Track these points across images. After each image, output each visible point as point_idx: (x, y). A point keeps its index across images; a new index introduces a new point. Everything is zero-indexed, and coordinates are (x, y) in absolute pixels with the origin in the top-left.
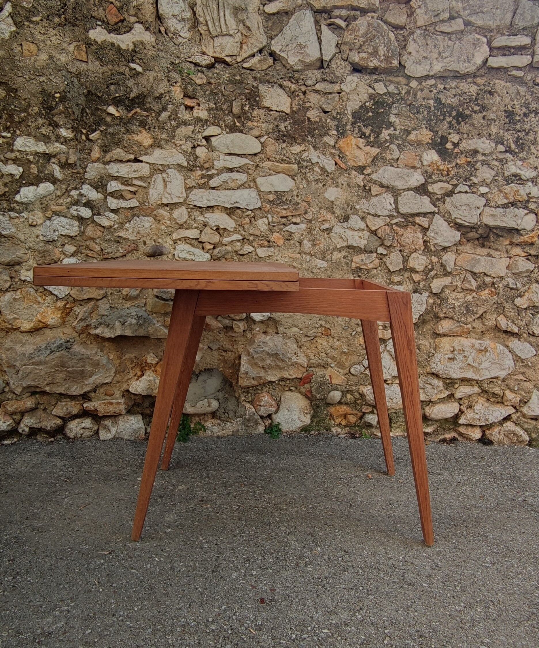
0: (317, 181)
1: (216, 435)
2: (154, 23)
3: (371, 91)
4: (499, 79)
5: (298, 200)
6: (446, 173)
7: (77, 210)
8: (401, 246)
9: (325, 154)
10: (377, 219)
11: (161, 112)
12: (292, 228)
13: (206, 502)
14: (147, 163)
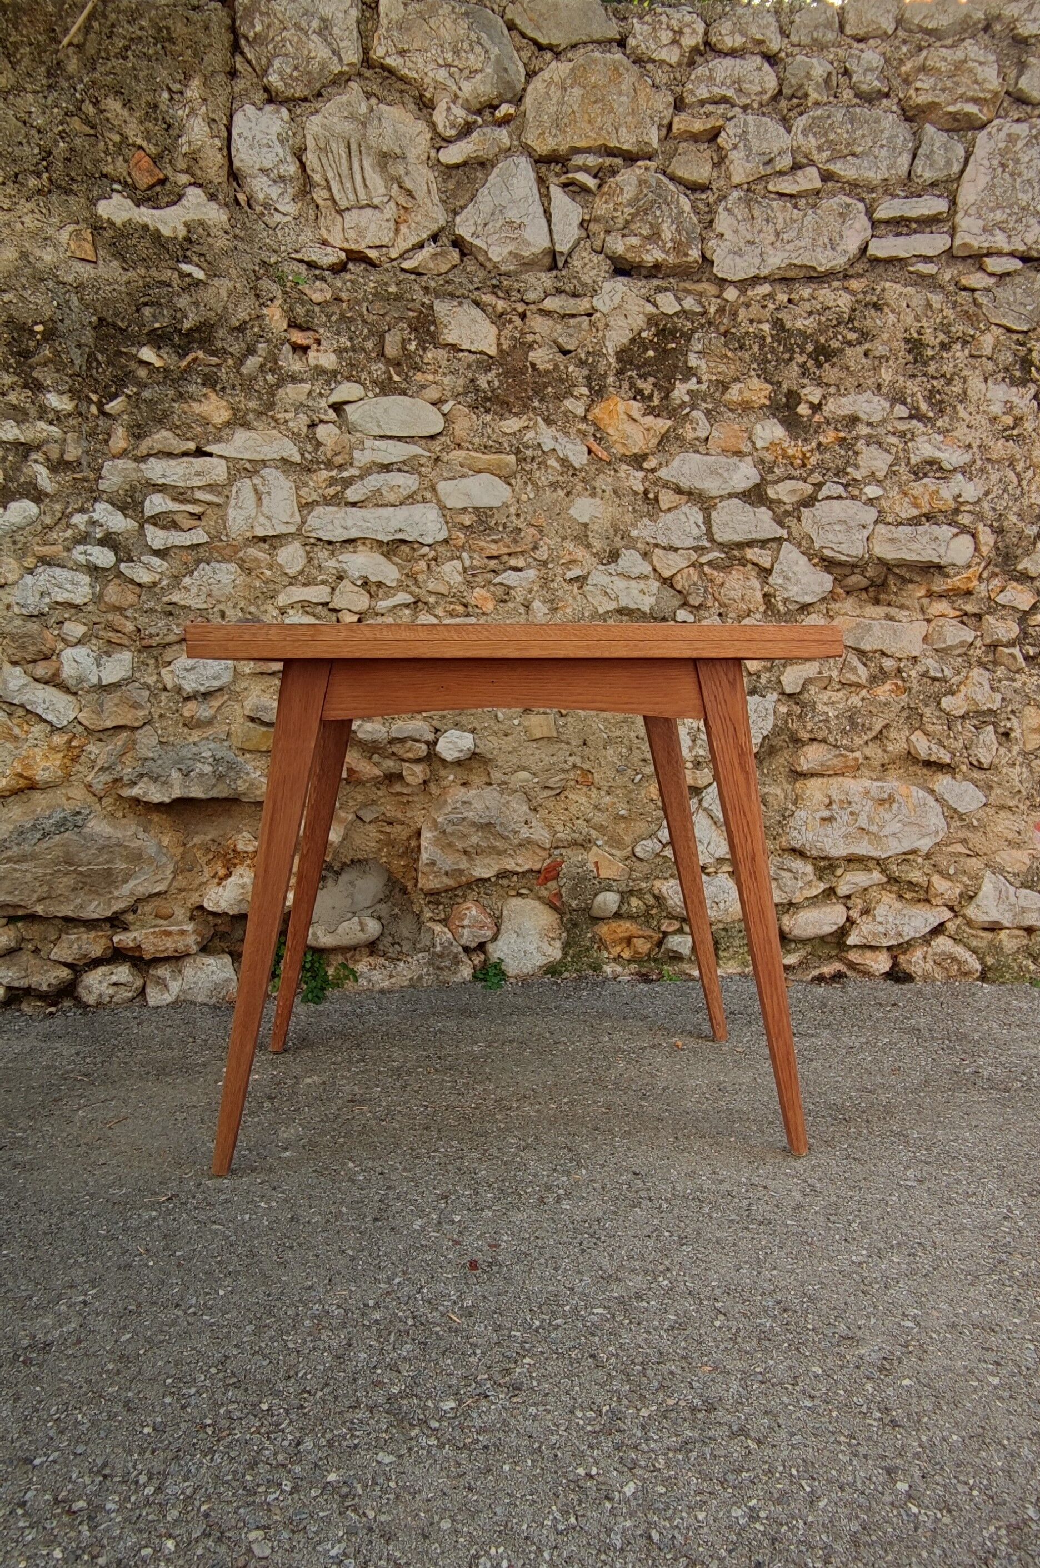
0: (554, 485)
1: (377, 987)
2: (225, 185)
3: (650, 308)
4: (891, 281)
5: (519, 523)
6: (799, 461)
7: (85, 553)
8: (722, 605)
9: (567, 434)
10: (672, 555)
11: (245, 356)
12: (509, 578)
13: (361, 1103)
14: (221, 456)
